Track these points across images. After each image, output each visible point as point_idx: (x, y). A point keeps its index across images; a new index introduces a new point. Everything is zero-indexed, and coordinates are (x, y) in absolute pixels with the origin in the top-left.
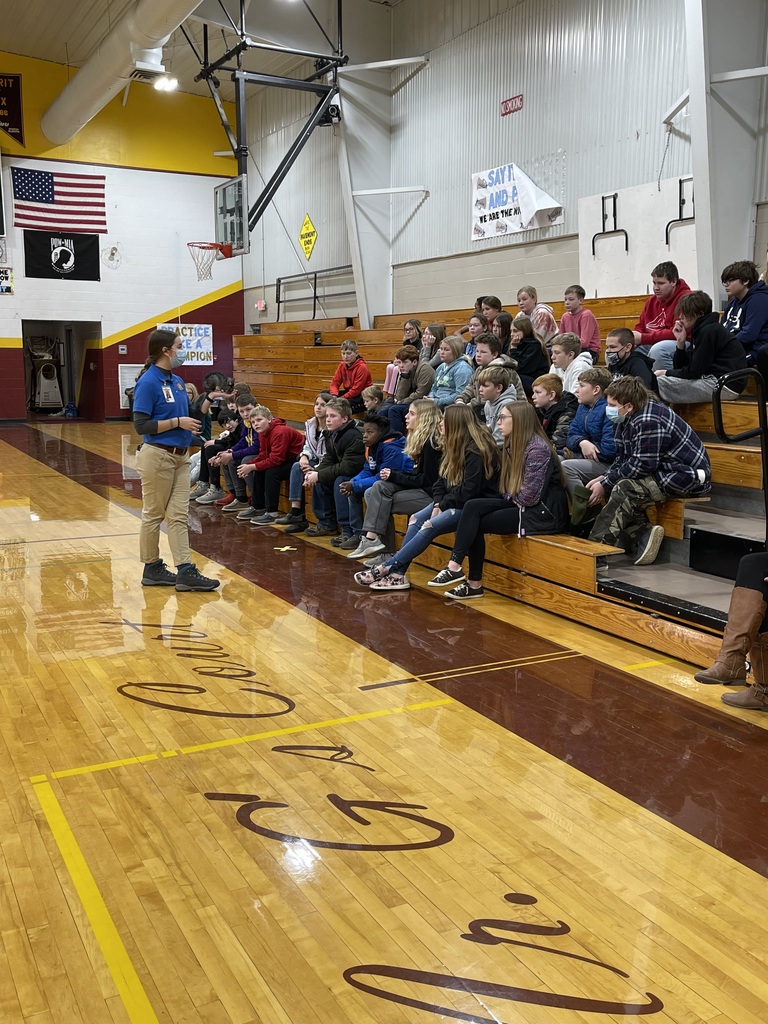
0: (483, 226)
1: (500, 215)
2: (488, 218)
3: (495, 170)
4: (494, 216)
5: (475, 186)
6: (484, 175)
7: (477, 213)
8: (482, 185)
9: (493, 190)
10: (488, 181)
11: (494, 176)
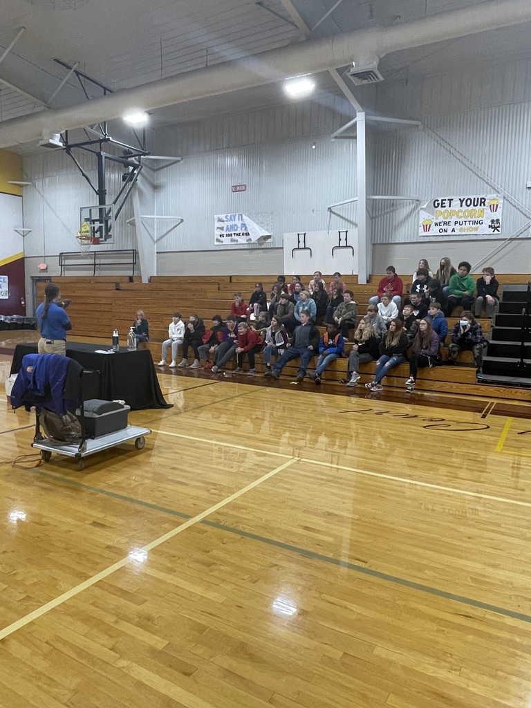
0: (222, 239)
1: (233, 235)
2: (225, 236)
3: (229, 215)
4: (230, 235)
5: (216, 221)
6: (223, 217)
7: (218, 233)
8: (220, 220)
9: (229, 223)
10: (225, 219)
11: (229, 218)
